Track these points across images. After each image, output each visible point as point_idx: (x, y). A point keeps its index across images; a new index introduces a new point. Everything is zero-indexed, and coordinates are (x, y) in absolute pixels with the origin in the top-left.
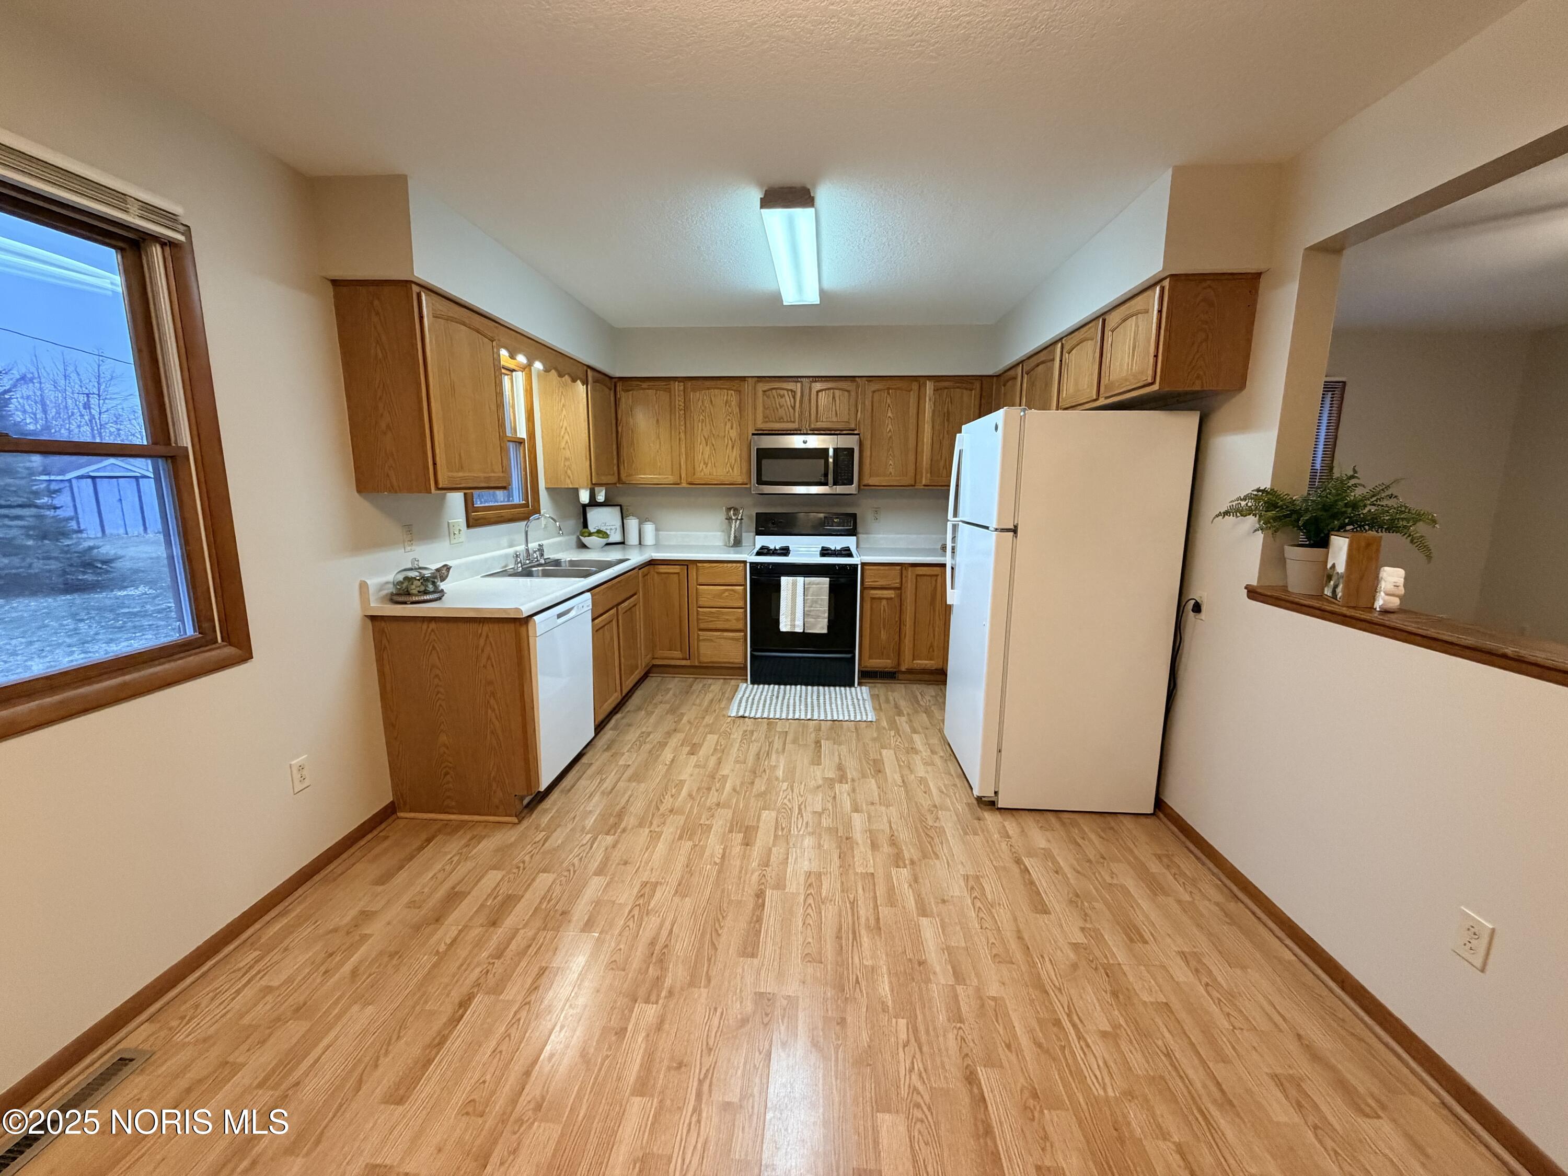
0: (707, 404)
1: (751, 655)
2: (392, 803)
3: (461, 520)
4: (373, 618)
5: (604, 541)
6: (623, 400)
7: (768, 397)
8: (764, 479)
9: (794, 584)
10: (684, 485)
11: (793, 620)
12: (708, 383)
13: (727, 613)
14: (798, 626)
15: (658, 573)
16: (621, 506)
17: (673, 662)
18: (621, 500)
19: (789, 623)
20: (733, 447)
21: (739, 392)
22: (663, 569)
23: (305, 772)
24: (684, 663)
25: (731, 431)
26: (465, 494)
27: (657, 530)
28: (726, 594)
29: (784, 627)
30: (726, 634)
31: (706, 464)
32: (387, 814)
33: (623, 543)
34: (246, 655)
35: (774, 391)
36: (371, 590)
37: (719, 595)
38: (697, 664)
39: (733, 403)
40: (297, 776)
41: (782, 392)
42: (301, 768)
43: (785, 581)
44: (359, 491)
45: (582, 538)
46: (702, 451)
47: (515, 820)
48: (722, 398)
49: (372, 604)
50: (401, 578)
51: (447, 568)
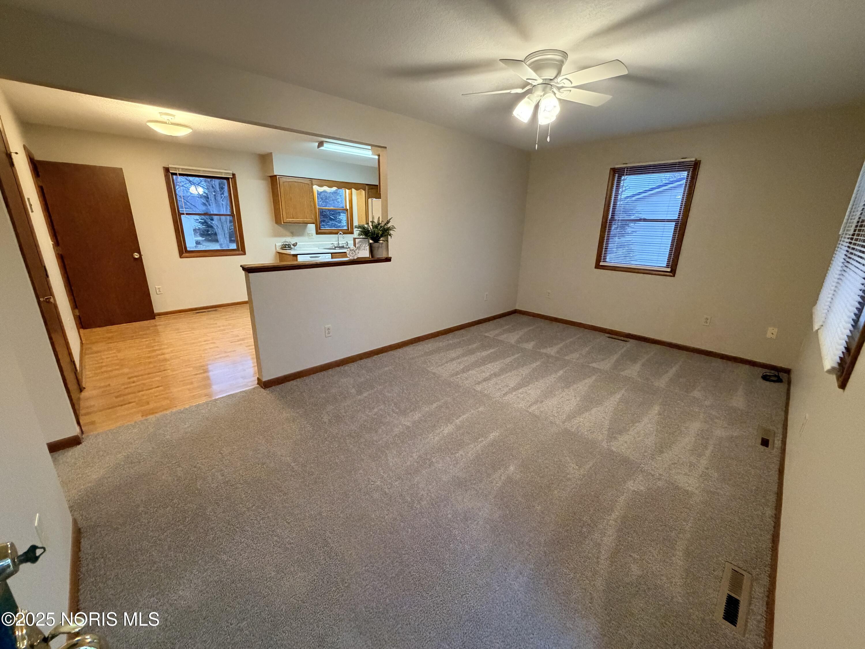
4: (278, 252)
26: (316, 225)
34: (245, 254)
36: (277, 246)
44: (276, 223)
49: (277, 249)
50: (282, 244)
51: (296, 243)
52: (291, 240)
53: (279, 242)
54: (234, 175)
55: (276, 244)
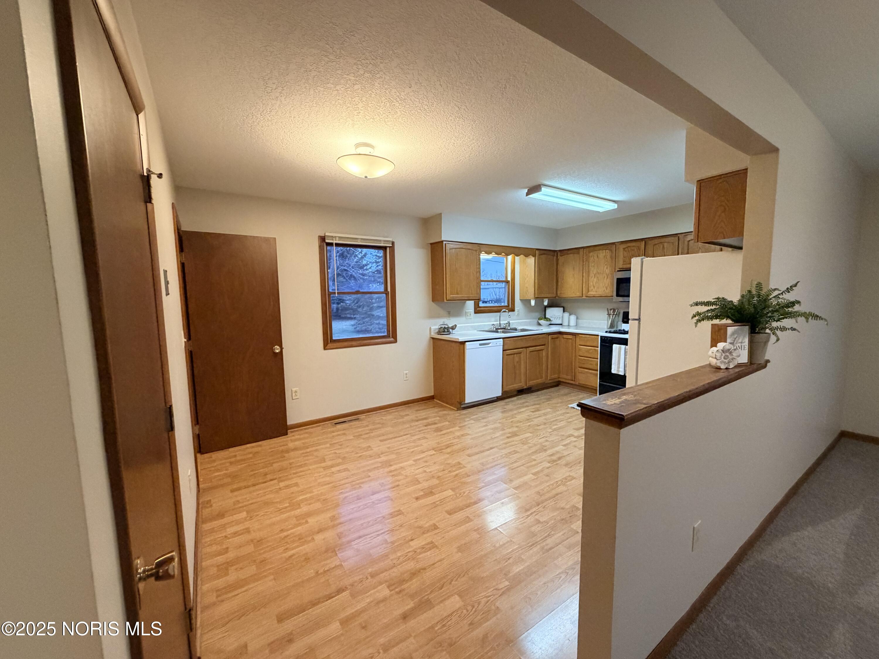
0: (596, 258)
1: (599, 383)
2: (433, 396)
3: (472, 310)
4: (433, 338)
5: (549, 323)
6: (560, 260)
7: (626, 251)
8: (620, 293)
9: (620, 349)
10: (584, 297)
11: (619, 367)
12: (597, 248)
13: (592, 361)
14: (621, 371)
15: (563, 338)
16: (564, 307)
17: (567, 381)
18: (563, 305)
19: (616, 369)
20: (607, 278)
21: (611, 250)
22: (565, 336)
23: (407, 375)
24: (572, 382)
25: (606, 270)
26: (475, 302)
27: (577, 318)
28: (591, 351)
29: (613, 371)
30: (591, 371)
31: (594, 287)
32: (431, 398)
33: (561, 324)
34: (396, 341)
35: (629, 248)
36: (432, 330)
37: (588, 351)
38: (577, 384)
39: (608, 257)
40: (405, 376)
41: (633, 248)
42: (406, 374)
43: (615, 346)
44: (433, 300)
45: (539, 321)
46: (593, 281)
47: (456, 409)
48: (603, 254)
49: (432, 334)
50: (440, 327)
51: (456, 326)
52: (450, 322)
53: (435, 325)
54: (393, 243)
55: (430, 328)
